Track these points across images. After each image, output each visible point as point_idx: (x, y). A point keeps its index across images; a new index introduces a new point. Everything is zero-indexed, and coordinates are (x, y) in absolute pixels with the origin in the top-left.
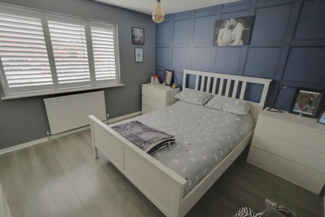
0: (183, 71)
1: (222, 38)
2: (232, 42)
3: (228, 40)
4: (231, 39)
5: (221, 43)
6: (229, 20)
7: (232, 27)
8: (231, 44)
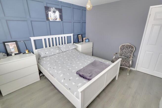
0: (30, 39)
1: (51, 17)
2: (56, 19)
3: (54, 18)
4: (56, 18)
5: (51, 19)
6: (52, 8)
7: (54, 12)
8: (56, 20)
